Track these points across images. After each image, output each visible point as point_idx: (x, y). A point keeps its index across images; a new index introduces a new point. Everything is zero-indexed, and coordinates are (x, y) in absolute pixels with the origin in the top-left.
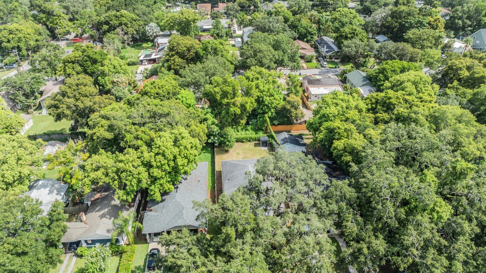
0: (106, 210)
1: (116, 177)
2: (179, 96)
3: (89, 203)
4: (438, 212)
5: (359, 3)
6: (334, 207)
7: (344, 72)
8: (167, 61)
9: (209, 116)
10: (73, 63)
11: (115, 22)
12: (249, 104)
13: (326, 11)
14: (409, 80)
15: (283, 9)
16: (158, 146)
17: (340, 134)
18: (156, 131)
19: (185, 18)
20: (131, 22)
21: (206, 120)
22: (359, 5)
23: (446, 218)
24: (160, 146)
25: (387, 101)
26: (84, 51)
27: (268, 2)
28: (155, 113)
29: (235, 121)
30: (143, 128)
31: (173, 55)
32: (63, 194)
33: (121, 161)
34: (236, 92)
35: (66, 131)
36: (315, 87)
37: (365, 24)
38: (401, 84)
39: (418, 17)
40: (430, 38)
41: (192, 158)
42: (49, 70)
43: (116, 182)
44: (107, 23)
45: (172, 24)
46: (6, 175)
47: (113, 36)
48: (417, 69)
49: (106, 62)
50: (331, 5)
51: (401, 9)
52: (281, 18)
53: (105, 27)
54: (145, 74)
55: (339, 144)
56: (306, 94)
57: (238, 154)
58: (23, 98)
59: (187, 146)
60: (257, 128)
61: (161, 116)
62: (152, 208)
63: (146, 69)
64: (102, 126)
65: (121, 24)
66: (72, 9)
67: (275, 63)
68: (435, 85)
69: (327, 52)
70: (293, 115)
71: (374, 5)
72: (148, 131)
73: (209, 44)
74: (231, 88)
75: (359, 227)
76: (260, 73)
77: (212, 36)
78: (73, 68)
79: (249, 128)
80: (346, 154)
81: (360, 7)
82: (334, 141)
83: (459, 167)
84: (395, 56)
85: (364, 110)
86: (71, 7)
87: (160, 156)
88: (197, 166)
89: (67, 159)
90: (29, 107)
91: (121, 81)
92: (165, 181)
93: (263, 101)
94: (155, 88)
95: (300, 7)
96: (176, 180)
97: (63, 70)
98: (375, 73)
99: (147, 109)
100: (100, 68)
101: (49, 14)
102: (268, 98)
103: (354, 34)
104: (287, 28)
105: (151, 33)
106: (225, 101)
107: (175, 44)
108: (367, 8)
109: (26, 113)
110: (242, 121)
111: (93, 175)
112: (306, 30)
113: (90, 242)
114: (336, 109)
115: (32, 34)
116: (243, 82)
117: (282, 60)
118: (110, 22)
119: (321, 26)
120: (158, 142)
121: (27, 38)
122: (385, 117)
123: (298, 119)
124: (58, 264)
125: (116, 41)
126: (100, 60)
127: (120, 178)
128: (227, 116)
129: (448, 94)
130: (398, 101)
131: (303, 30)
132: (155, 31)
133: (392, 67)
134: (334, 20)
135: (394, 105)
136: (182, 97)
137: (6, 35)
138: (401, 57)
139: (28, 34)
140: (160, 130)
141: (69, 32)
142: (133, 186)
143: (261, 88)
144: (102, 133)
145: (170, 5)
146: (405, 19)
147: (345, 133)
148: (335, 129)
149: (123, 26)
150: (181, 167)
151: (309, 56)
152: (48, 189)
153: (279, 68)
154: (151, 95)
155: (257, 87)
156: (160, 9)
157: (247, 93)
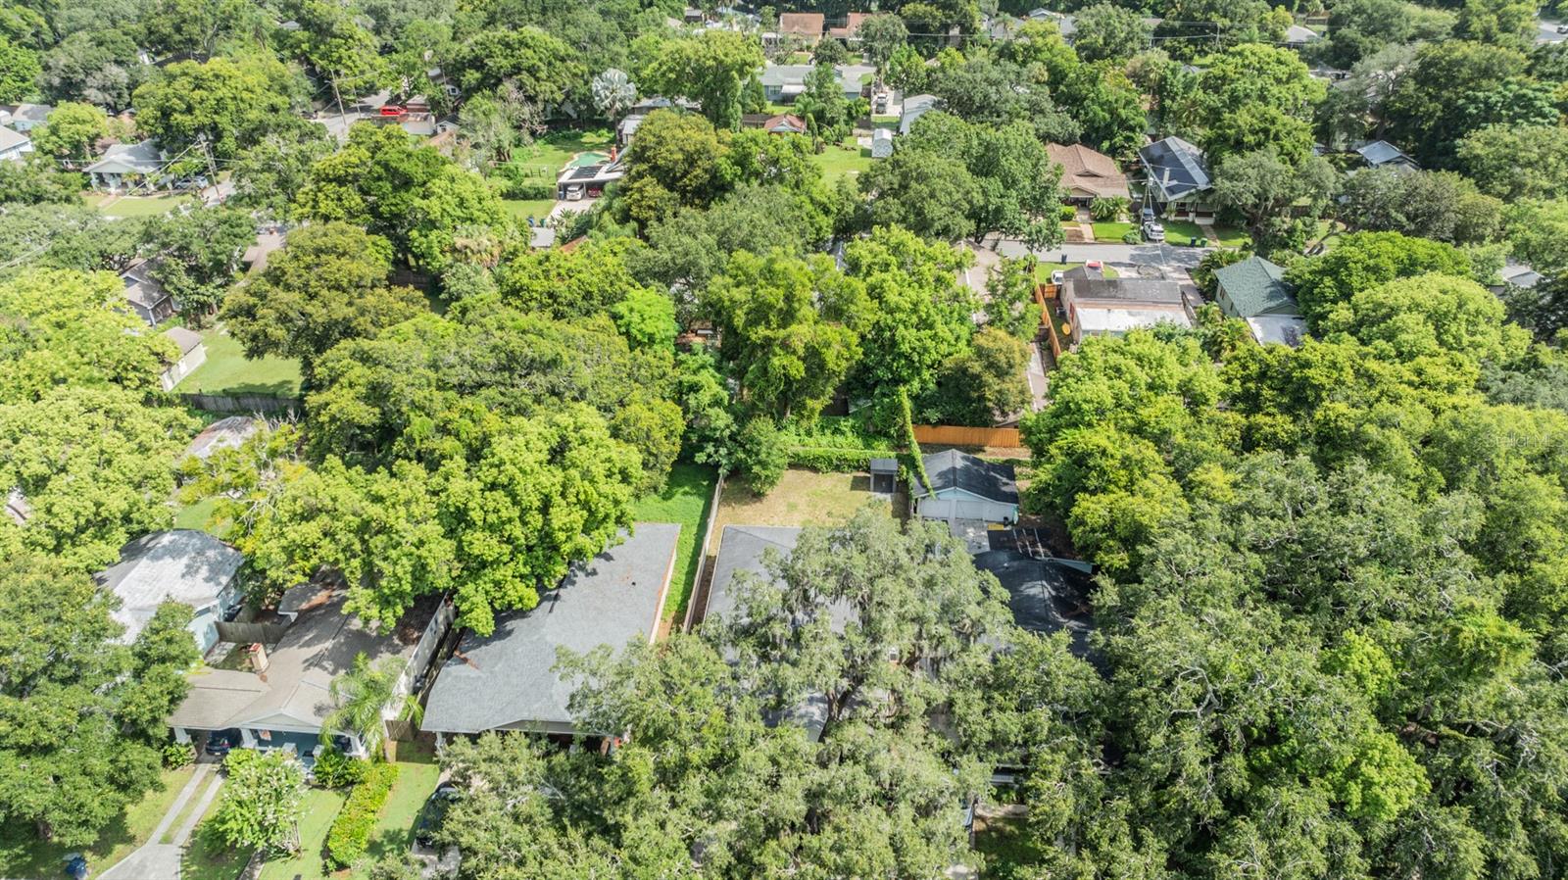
0: (329, 644)
1: (357, 547)
2: (621, 308)
3: (293, 616)
4: (1368, 784)
5: (1324, 28)
6: (1010, 723)
7: (1213, 263)
8: (624, 190)
9: (708, 379)
10: (341, 181)
11: (500, 62)
12: (836, 347)
13: (1203, 53)
14: (1414, 307)
15: (1050, 40)
16: (496, 460)
17: (1105, 473)
18: (509, 414)
19: (715, 59)
20: (550, 64)
21: (694, 388)
22: (1324, 34)
23: (1395, 808)
24: (502, 463)
25: (1296, 374)
26: (377, 148)
27: (1008, 15)
28: (512, 357)
29: (787, 400)
30: (467, 402)
31: (640, 175)
32: (224, 580)
33: (378, 499)
34: (796, 305)
35: (291, 389)
36: (1097, 306)
37: (1325, 103)
38: (1389, 316)
39: (1521, 85)
40: (1551, 159)
41: (604, 507)
42: (280, 199)
43: (356, 563)
44: (477, 63)
45: (673, 76)
46: (55, 510)
47: (487, 105)
48: (1462, 268)
49: (437, 185)
50: (1222, 31)
51: (1457, 54)
52: (1037, 68)
53: (472, 76)
54: (564, 230)
55: (1092, 508)
56: (1066, 329)
57: (792, 507)
58: (188, 281)
59: (593, 468)
60: (871, 429)
61: (532, 366)
62: (468, 655)
63: (567, 215)
64: (351, 385)
65: (517, 69)
66: (394, 16)
67: (968, 217)
68: (1514, 328)
69: (1172, 190)
70: (988, 395)
71: (1372, 38)
72: (483, 409)
73: (757, 144)
74: (781, 292)
75: (1083, 800)
76: (896, 250)
77: (802, 118)
78: (340, 199)
79: (846, 424)
80: (1111, 543)
81: (1326, 43)
82: (1080, 496)
83: (1469, 633)
84: (1402, 218)
85: (1214, 398)
86: (392, 11)
87: (499, 494)
88: (630, 534)
89: (239, 477)
90: (203, 307)
91: (475, 248)
92: (510, 573)
93: (894, 343)
94: (547, 278)
95: (1110, 35)
96: (547, 573)
97: (311, 203)
98: (1310, 273)
99: (493, 341)
100: (418, 202)
101: (320, 29)
102: (911, 334)
103: (1266, 134)
104: (1048, 105)
105: (607, 102)
106: (761, 332)
107: (651, 140)
108: (1348, 46)
109: (195, 324)
110: (810, 403)
111: (297, 533)
112: (1112, 112)
113: (268, 737)
114: (1110, 388)
115: (259, 90)
116: (828, 274)
117: (999, 210)
118: (486, 61)
119: (1168, 102)
120: (501, 448)
121: (242, 100)
122: (1279, 429)
123: (1006, 409)
124: (149, 793)
125: (495, 118)
126: (420, 177)
127: (368, 551)
128: (762, 383)
129: (1542, 366)
130: (1335, 375)
131: (1101, 113)
132: (620, 94)
133: (1371, 257)
134: (1213, 84)
135: (1318, 388)
136: (631, 310)
137: (184, 92)
138: (1421, 223)
139: (247, 89)
140: (521, 411)
141: (372, 87)
142: (399, 580)
143: (892, 298)
144: (345, 404)
145: (697, 13)
146: (1469, 89)
147: (1122, 472)
148: (1091, 455)
149: (525, 76)
150: (561, 536)
151: (1107, 200)
152: (185, 560)
153: (990, 237)
154: (532, 299)
155: (876, 293)
156: (659, 25)
157: (834, 312)
